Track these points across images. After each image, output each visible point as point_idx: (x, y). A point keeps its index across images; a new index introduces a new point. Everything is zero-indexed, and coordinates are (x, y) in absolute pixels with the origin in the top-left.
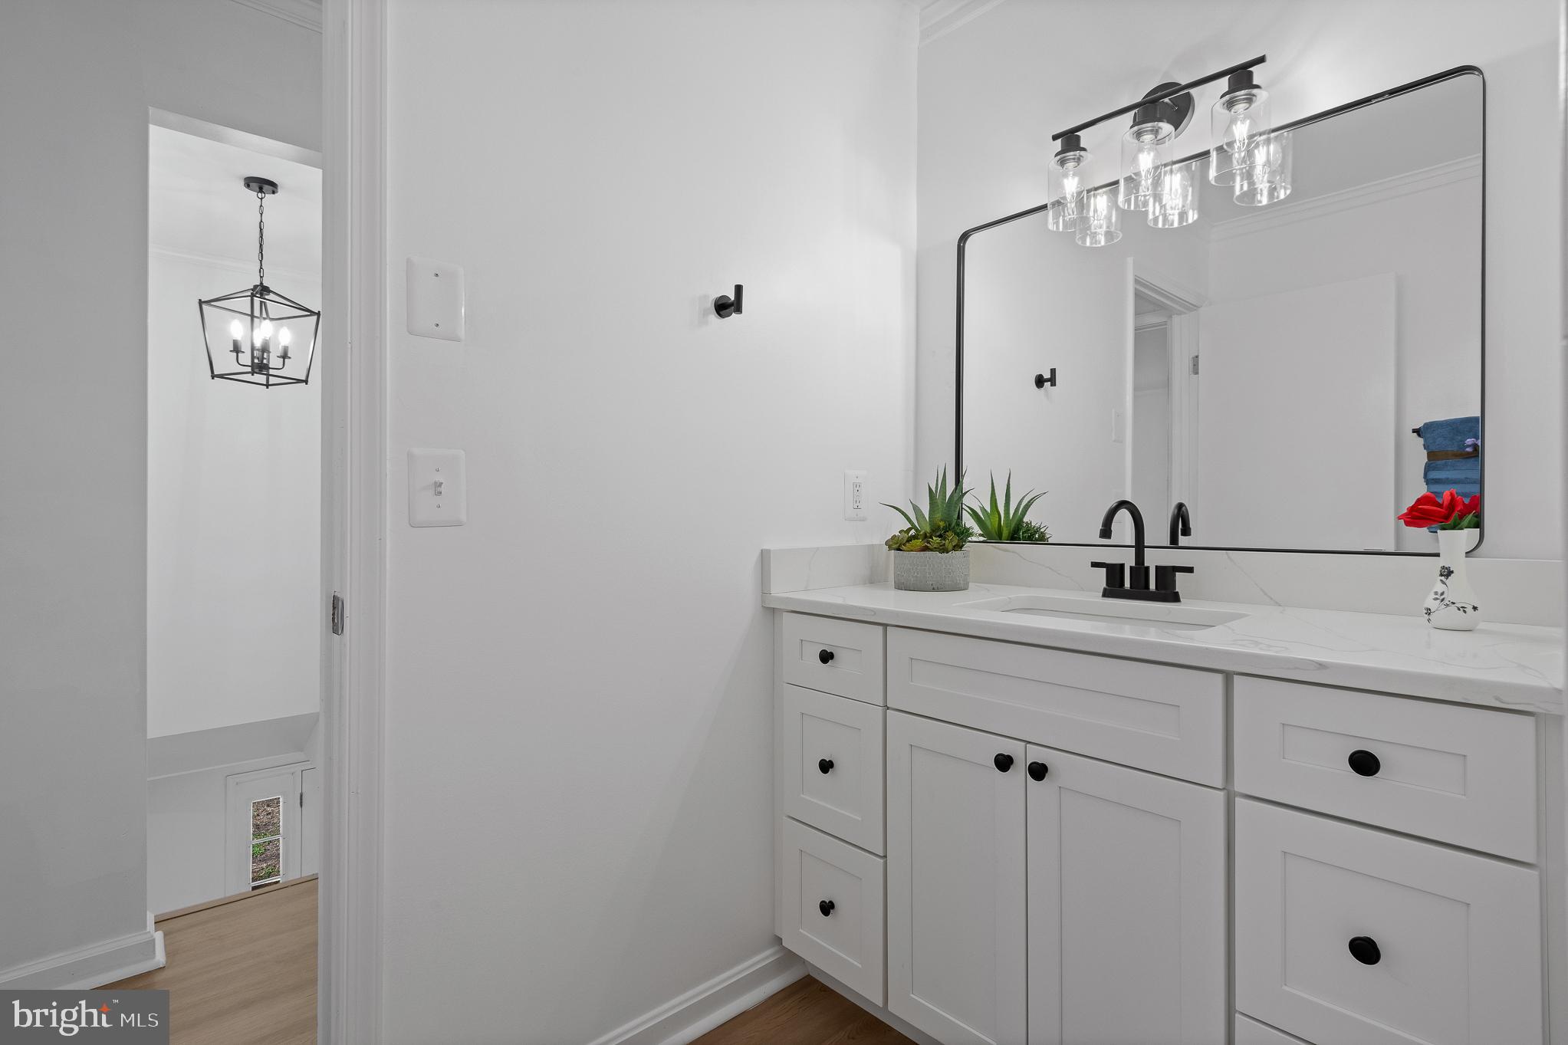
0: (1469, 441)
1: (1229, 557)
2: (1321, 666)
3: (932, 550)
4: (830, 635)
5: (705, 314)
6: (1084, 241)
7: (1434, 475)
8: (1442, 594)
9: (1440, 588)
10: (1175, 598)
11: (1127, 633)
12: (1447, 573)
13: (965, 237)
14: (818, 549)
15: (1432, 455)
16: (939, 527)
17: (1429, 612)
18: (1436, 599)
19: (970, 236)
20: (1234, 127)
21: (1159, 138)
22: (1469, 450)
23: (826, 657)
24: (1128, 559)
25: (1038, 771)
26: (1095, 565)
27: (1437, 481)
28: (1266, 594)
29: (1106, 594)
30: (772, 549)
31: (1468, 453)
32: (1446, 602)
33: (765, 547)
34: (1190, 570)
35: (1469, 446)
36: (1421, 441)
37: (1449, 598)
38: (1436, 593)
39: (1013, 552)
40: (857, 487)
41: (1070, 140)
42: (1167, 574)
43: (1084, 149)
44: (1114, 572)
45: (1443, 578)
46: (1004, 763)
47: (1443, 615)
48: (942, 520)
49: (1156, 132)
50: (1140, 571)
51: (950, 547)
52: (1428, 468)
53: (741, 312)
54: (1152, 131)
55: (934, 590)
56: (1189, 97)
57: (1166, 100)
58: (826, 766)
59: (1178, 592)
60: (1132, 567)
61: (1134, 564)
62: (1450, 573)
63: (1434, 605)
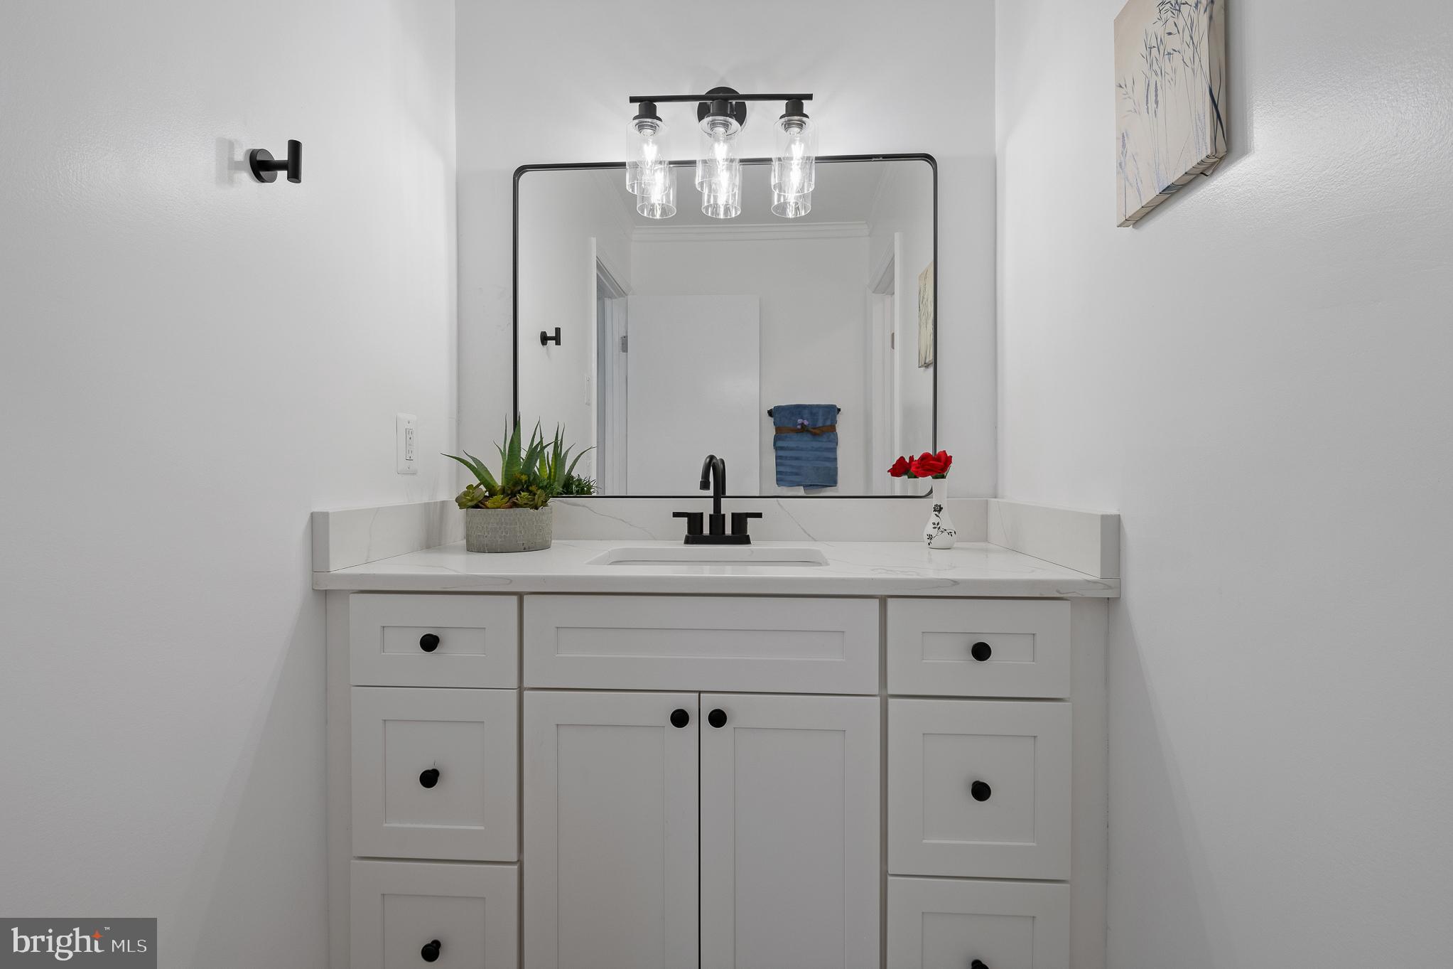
0: (800, 421)
1: (779, 504)
2: (955, 582)
3: (522, 507)
4: (430, 615)
5: (235, 166)
6: (643, 212)
7: (780, 444)
8: (938, 524)
9: (936, 520)
10: (746, 540)
11: (707, 572)
12: (938, 509)
13: (522, 170)
14: (379, 508)
15: (777, 430)
16: (521, 481)
17: (930, 537)
18: (935, 528)
19: (527, 171)
20: (793, 146)
21: (728, 133)
22: (799, 427)
23: (430, 643)
24: (706, 508)
25: (718, 718)
26: (676, 515)
27: (782, 448)
28: (805, 533)
29: (688, 541)
30: (330, 511)
31: (798, 429)
32: (941, 529)
33: (316, 509)
34: (759, 515)
35: (799, 424)
36: (771, 420)
37: (943, 526)
38: (934, 524)
39: (584, 506)
40: (408, 432)
41: (648, 107)
42: (740, 520)
43: (659, 119)
44: (694, 520)
45: (937, 513)
46: (680, 718)
47: (940, 540)
48: (522, 474)
49: (726, 125)
50: (717, 518)
51: (540, 503)
52: (776, 439)
53: (300, 182)
54: (724, 124)
55: (525, 550)
56: (743, 106)
57: (734, 102)
58: (429, 778)
59: (748, 535)
60: (711, 516)
61: (712, 513)
62: (941, 509)
63: (933, 532)
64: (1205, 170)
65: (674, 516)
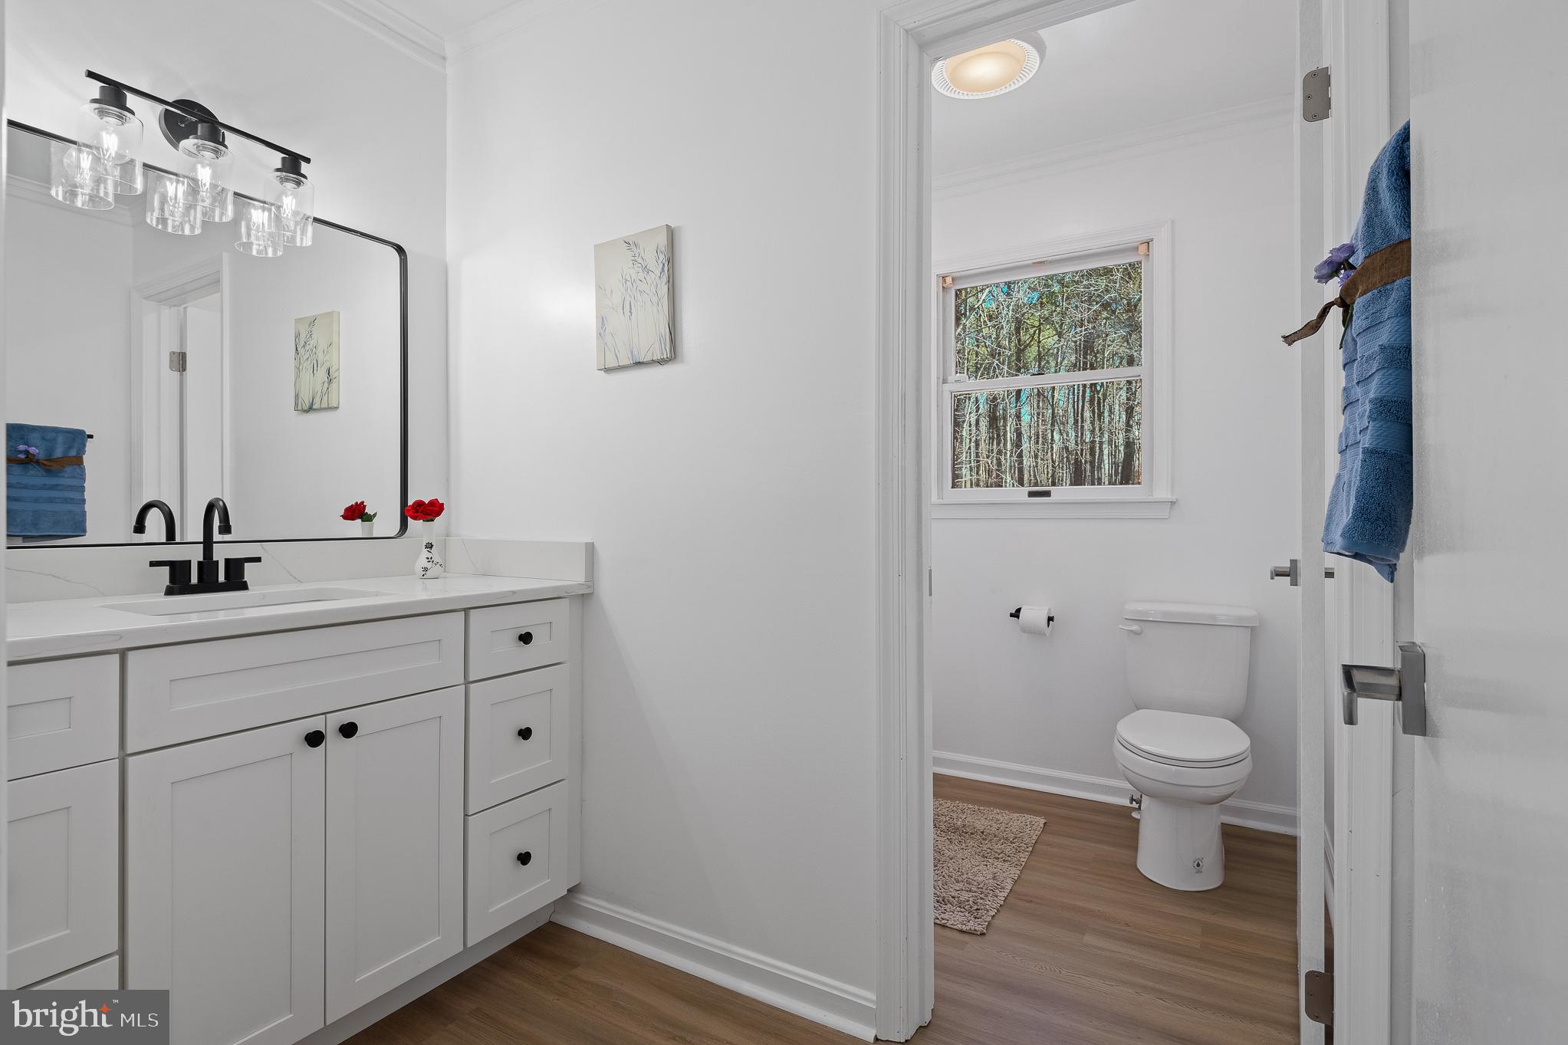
8: (431, 558)
9: (428, 555)
10: (244, 586)
12: (429, 546)
17: (426, 569)
18: (429, 562)
24: (195, 555)
26: (153, 564)
28: (291, 575)
29: (170, 591)
32: (435, 562)
37: (436, 559)
38: (428, 558)
42: (235, 566)
44: (178, 569)
45: (428, 549)
47: (434, 571)
50: (208, 565)
59: (246, 581)
60: (199, 563)
61: (201, 559)
62: (432, 546)
63: (429, 565)
64: (661, 362)
65: (150, 566)
